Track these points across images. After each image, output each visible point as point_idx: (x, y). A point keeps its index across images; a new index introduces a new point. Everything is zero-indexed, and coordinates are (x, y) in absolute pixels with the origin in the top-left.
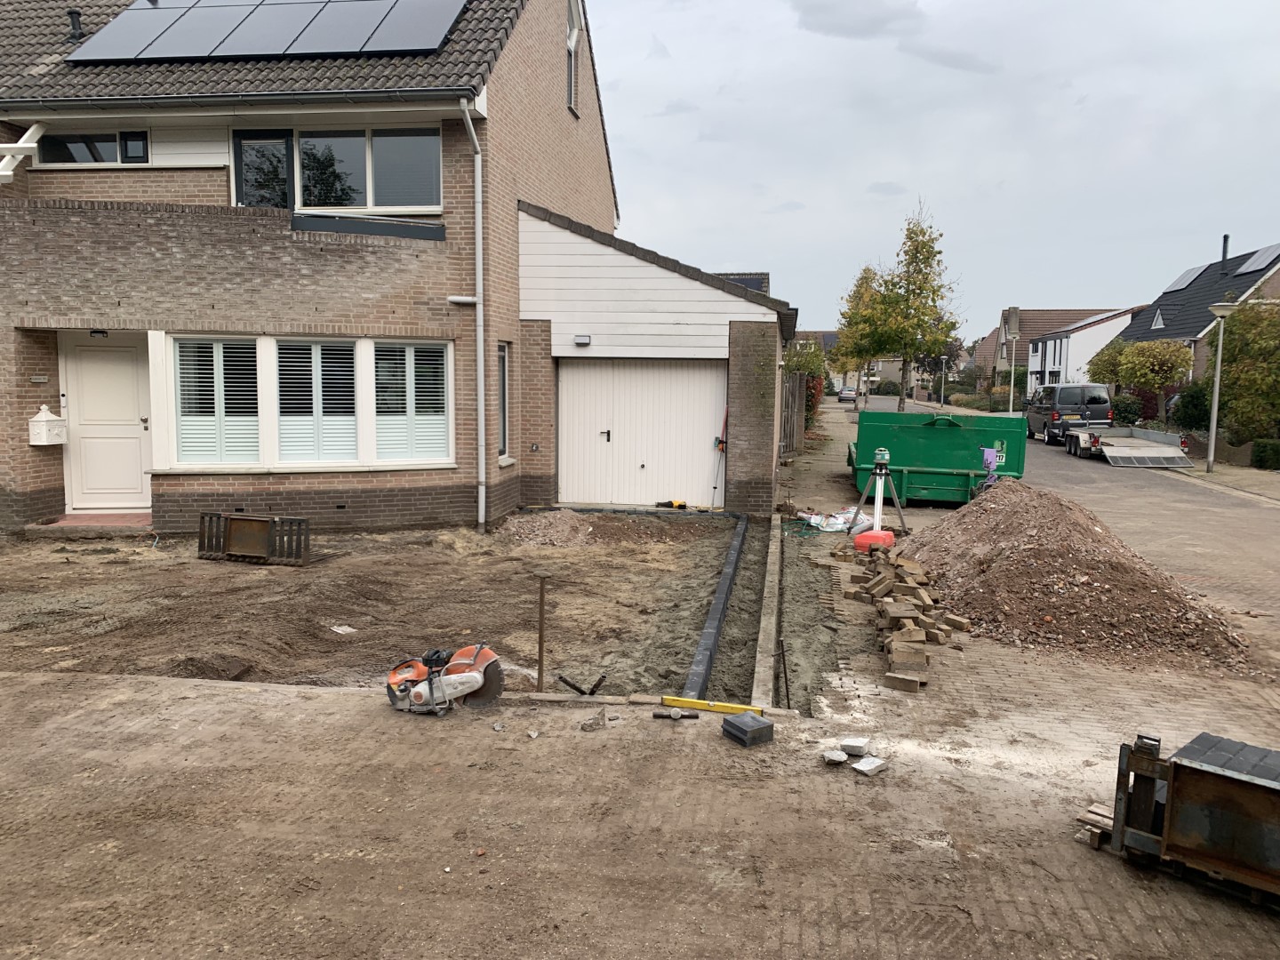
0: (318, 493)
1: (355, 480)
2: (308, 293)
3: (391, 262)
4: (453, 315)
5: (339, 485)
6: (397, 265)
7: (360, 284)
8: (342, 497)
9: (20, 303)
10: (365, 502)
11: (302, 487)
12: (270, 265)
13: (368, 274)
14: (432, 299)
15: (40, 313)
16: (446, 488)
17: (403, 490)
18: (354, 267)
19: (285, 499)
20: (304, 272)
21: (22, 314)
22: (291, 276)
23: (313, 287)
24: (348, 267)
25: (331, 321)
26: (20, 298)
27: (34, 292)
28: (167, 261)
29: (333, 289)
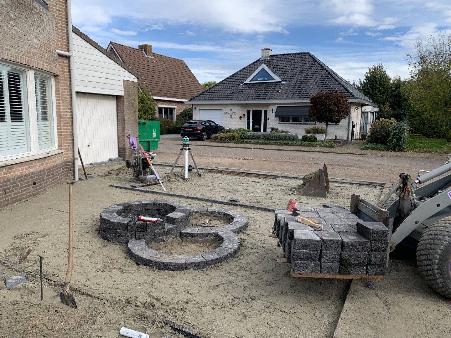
0: (26, 176)
1: (38, 164)
2: (14, 32)
3: (42, 21)
4: (58, 62)
5: (33, 169)
6: (44, 25)
7: (33, 33)
8: (34, 177)
10: (42, 178)
11: (19, 173)
13: (35, 27)
14: (53, 50)
17: (53, 167)
18: (30, 20)
19: (12, 183)
20: (12, 15)
22: (6, 16)
23: (16, 28)
24: (29, 19)
25: (24, 55)
29: (24, 32)
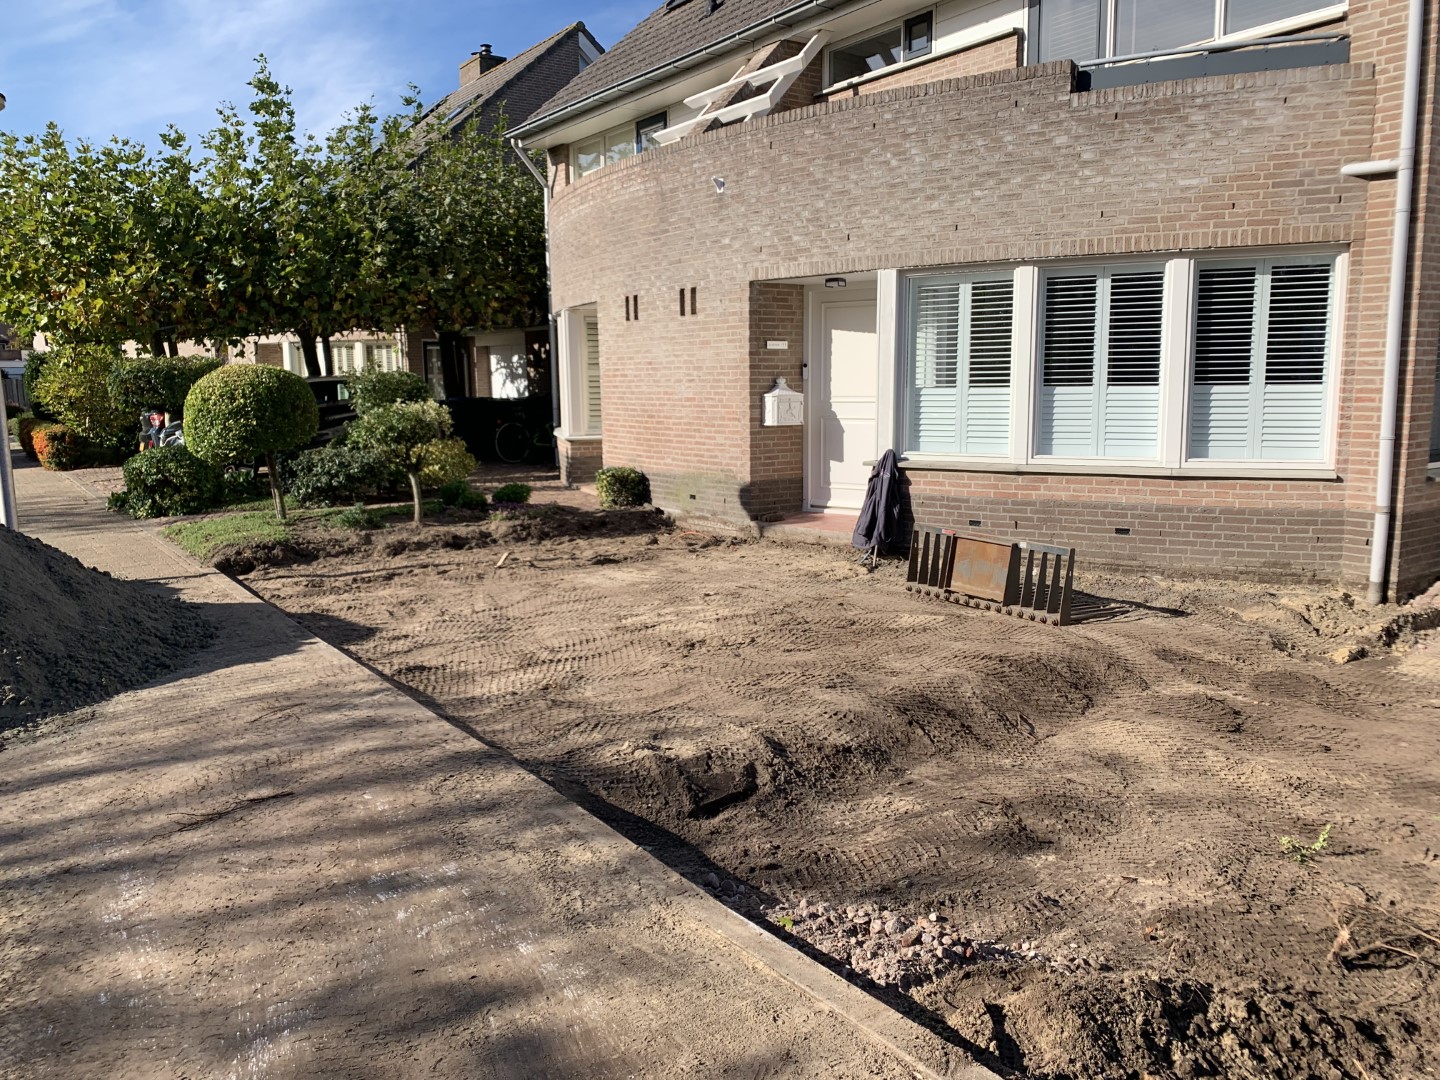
0: (1086, 506)
1: (1147, 489)
2: (1092, 190)
3: (1236, 117)
4: (1348, 199)
5: (1119, 495)
6: (1245, 122)
7: (1175, 165)
8: (1126, 516)
9: (755, 250)
10: (1164, 526)
11: (1063, 496)
12: (1037, 154)
13: (1191, 146)
14: (1309, 174)
15: (772, 261)
16: (1311, 513)
18: (1168, 137)
19: (1037, 512)
20: (1086, 156)
21: (757, 264)
22: (1067, 166)
23: (1100, 179)
24: (1158, 138)
25: (1124, 231)
26: (756, 244)
27: (768, 234)
28: (904, 169)
29: (1131, 179)
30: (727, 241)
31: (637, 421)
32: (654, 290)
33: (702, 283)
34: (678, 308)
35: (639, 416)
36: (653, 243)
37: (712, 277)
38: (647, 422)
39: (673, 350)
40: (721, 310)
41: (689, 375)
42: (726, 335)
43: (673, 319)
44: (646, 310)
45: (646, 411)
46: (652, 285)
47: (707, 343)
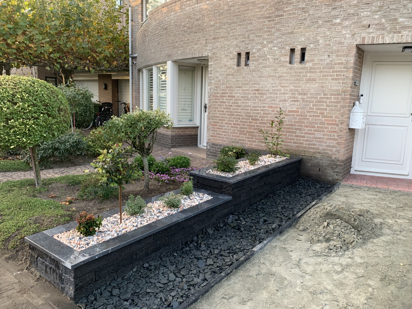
9: (363, 26)
15: (378, 33)
21: (364, 35)
26: (365, 22)
27: (377, 17)
30: (338, 21)
31: (241, 122)
32: (265, 49)
33: (312, 45)
34: (288, 59)
35: (242, 119)
36: (267, 23)
37: (321, 41)
38: (250, 122)
39: (280, 83)
40: (328, 61)
41: (293, 97)
42: (331, 76)
43: (283, 66)
44: (257, 60)
45: (252, 116)
46: (265, 46)
47: (313, 80)
